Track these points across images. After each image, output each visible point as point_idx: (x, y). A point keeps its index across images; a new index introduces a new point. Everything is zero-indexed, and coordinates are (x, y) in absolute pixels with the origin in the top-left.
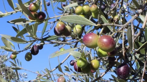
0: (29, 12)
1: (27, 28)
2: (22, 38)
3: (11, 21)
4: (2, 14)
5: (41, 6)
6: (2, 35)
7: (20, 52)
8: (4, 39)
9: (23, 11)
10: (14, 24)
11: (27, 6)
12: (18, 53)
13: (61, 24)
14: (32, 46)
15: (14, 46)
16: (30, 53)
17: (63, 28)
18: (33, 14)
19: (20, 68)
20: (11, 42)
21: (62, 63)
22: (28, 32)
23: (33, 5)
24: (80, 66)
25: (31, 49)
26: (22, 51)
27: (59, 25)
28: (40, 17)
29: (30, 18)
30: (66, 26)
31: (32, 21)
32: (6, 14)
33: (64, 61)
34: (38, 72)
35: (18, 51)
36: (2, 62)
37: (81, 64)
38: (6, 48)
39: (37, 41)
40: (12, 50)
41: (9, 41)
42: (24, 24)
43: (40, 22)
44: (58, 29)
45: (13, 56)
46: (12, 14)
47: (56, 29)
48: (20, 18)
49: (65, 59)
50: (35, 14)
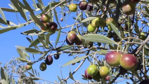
0: (41, 23)
1: (39, 39)
2: (36, 49)
3: (24, 33)
4: (16, 26)
5: (53, 16)
6: (17, 47)
7: (35, 62)
8: (19, 50)
9: (35, 22)
10: (27, 35)
11: (39, 17)
12: (33, 64)
13: (72, 34)
14: (46, 57)
15: (29, 57)
16: (44, 63)
17: (74, 37)
18: (45, 25)
19: (38, 78)
20: (26, 53)
21: (75, 71)
22: (41, 43)
23: (44, 16)
24: (91, 73)
25: (45, 59)
26: (37, 61)
27: (71, 35)
28: (52, 27)
29: (42, 29)
30: (77, 36)
31: (44, 31)
32: (19, 25)
33: (77, 69)
34: (56, 82)
35: (33, 62)
36: (22, 72)
37: (91, 71)
38: (22, 59)
39: (51, 51)
40: (28, 61)
41: (24, 52)
42: (37, 34)
43: (52, 32)
44: (70, 38)
45: (29, 66)
46: (25, 25)
47: (68, 39)
48: (33, 29)
49: (78, 68)
50: (47, 25)
